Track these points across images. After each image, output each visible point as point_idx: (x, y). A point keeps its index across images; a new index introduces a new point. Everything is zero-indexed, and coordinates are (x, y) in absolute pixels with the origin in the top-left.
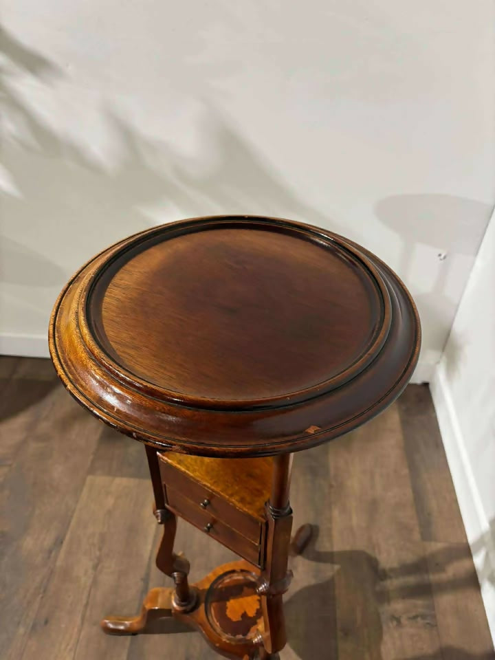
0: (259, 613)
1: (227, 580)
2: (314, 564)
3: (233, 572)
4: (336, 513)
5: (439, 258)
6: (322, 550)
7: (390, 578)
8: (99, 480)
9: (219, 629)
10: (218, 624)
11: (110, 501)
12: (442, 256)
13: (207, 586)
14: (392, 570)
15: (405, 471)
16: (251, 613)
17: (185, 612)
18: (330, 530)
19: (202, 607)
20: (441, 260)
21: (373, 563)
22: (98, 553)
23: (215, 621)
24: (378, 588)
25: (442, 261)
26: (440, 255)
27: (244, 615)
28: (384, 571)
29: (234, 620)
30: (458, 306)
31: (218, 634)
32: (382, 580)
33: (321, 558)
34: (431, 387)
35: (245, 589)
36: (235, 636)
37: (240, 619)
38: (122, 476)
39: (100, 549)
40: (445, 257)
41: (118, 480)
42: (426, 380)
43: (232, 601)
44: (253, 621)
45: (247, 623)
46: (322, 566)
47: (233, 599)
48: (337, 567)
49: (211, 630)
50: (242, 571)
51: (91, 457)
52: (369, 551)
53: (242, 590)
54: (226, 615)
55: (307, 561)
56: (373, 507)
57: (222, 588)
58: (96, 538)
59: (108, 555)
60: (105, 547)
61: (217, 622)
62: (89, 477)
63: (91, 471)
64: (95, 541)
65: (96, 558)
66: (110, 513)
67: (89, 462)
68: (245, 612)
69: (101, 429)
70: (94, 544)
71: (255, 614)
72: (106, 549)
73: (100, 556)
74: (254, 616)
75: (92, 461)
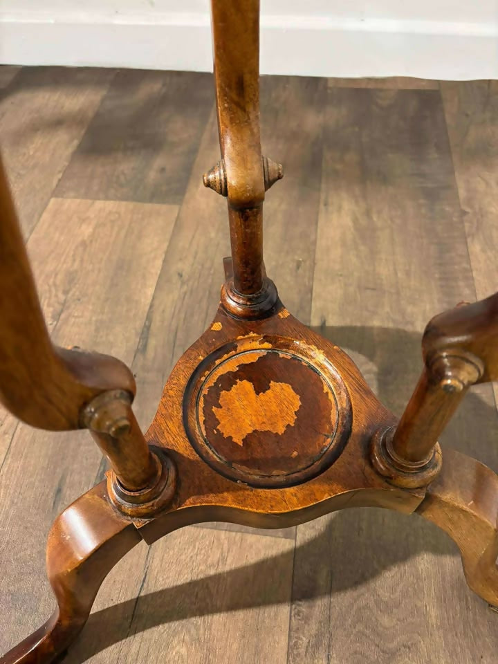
8: (71, 203)
11: (87, 230)
16: (244, 387)
22: (62, 297)
27: (261, 388)
38: (107, 198)
39: (66, 292)
41: (99, 204)
51: (60, 176)
58: (60, 277)
59: (79, 300)
60: (74, 290)
61: (327, 393)
62: (53, 200)
63: (58, 192)
64: (58, 282)
65: (59, 303)
66: (84, 244)
67: (55, 182)
68: (258, 393)
69: (76, 142)
70: (55, 285)
71: (236, 383)
72: (75, 292)
73: (65, 301)
74: (241, 380)
75: (60, 180)
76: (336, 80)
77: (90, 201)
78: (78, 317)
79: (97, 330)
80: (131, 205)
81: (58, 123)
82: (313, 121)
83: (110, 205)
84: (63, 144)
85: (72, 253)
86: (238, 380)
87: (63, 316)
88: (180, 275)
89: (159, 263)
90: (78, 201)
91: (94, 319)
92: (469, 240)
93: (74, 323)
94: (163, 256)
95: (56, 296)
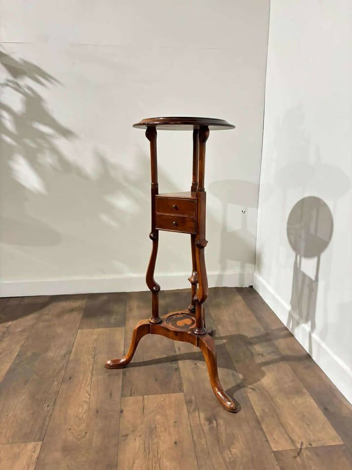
1: (175, 317)
3: (177, 314)
8: (86, 331)
10: (173, 327)
12: (244, 212)
19: (165, 322)
25: (244, 214)
30: (256, 238)
42: (251, 285)
43: (179, 321)
48: (225, 340)
51: (79, 324)
54: (177, 325)
56: (237, 324)
69: (81, 315)
77: (93, 329)
81: (72, 310)
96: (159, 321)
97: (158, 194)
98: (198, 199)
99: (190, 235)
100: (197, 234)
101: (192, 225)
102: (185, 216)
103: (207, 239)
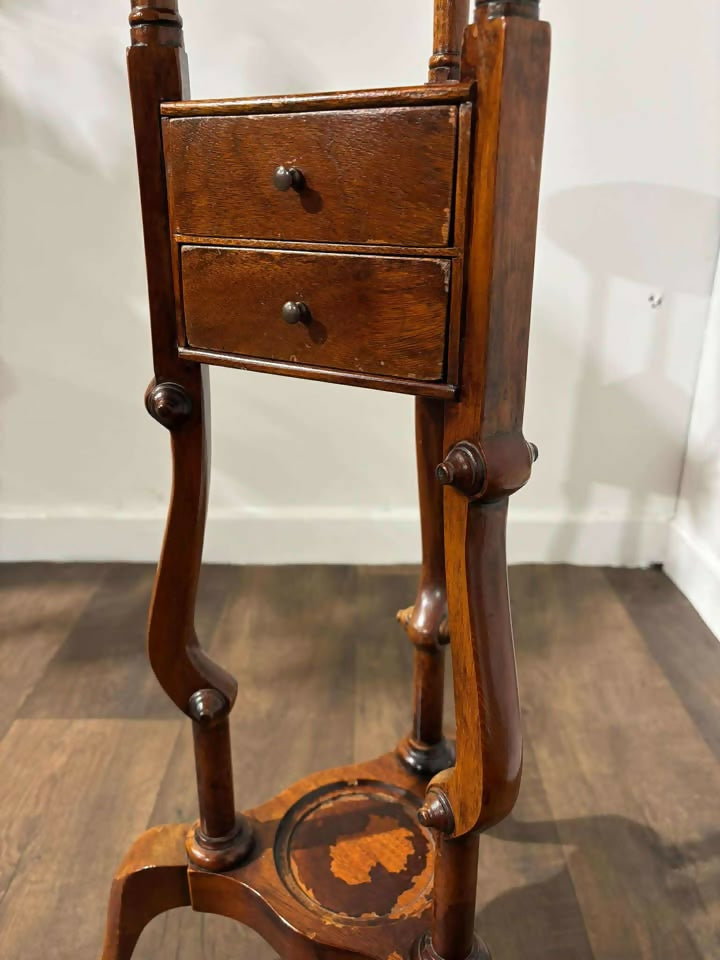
0: (416, 864)
1: (327, 805)
2: (516, 847)
3: (342, 785)
4: (543, 753)
5: (650, 304)
6: (528, 820)
7: (692, 861)
8: (41, 726)
9: (313, 903)
10: (310, 893)
11: (59, 760)
12: (656, 300)
13: (279, 814)
14: (691, 846)
15: (663, 682)
16: (395, 865)
17: (222, 867)
18: (538, 782)
19: (266, 858)
20: (654, 306)
21: (646, 838)
22: (15, 855)
23: (303, 887)
24: (670, 882)
25: (655, 310)
26: (652, 299)
27: (378, 870)
28: (674, 848)
29: (352, 881)
30: (692, 400)
31: (313, 912)
32: (675, 866)
33: (530, 834)
34: (667, 569)
35: (375, 818)
36: (357, 916)
37: (369, 880)
38: (90, 716)
39: (21, 848)
40: (660, 302)
41: (79, 724)
42: (658, 559)
43: (343, 844)
44: (403, 882)
45: (386, 886)
46: (534, 849)
47: (344, 839)
48: (569, 849)
49: (294, 903)
50: (363, 783)
51: (28, 691)
52: (631, 816)
53: (367, 820)
54: (332, 874)
55: (499, 843)
56: (616, 742)
57: (314, 821)
58: (16, 827)
59: (39, 857)
60: (33, 843)
61: (308, 889)
62: (17, 723)
63: (25, 712)
64: (12, 833)
65: (11, 864)
66: (53, 780)
67: (22, 699)
68: (379, 864)
69: (55, 649)
70: (8, 838)
71: (406, 866)
72: (35, 845)
73: (19, 861)
74: (402, 871)
75: (29, 697)
76: (368, 568)
77: (66, 722)
78: (36, 882)
79: (61, 900)
80: (120, 723)
81: (34, 627)
82: (342, 613)
83: (93, 725)
84: (39, 651)
85: (35, 792)
86: (405, 869)
87: (14, 883)
88: (180, 812)
89: (152, 798)
90: (51, 722)
91: (58, 884)
92: (534, 744)
93: (29, 892)
94: (158, 788)
95: (8, 854)
96: (240, 849)
97: (178, 98)
98: (474, 95)
99: (410, 401)
100: (459, 395)
101: (423, 320)
102: (373, 251)
103: (530, 432)
